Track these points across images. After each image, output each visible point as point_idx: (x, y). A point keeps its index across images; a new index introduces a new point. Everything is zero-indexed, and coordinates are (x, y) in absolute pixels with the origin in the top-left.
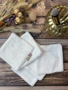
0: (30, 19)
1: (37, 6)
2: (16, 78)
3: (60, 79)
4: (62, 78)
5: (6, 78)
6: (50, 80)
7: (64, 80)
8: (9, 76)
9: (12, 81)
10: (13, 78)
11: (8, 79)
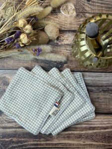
0: (48, 36)
1: (61, 11)
2: (20, 139)
3: (99, 143)
4: (102, 142)
5: (3, 139)
6: (81, 145)
7: (105, 146)
8: (9, 136)
9: (15, 145)
10: (15, 139)
11: (8, 141)
